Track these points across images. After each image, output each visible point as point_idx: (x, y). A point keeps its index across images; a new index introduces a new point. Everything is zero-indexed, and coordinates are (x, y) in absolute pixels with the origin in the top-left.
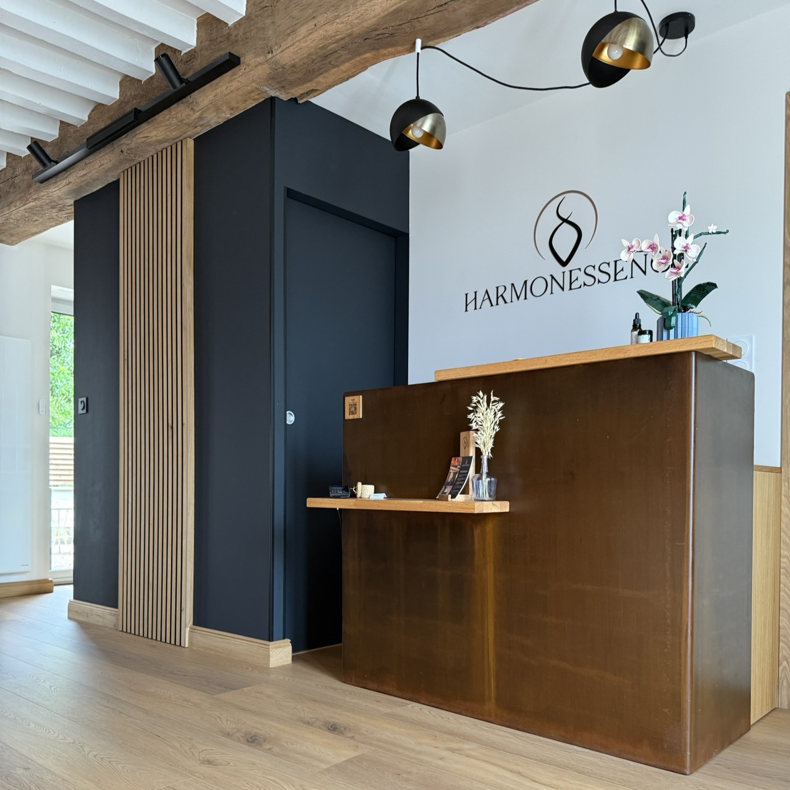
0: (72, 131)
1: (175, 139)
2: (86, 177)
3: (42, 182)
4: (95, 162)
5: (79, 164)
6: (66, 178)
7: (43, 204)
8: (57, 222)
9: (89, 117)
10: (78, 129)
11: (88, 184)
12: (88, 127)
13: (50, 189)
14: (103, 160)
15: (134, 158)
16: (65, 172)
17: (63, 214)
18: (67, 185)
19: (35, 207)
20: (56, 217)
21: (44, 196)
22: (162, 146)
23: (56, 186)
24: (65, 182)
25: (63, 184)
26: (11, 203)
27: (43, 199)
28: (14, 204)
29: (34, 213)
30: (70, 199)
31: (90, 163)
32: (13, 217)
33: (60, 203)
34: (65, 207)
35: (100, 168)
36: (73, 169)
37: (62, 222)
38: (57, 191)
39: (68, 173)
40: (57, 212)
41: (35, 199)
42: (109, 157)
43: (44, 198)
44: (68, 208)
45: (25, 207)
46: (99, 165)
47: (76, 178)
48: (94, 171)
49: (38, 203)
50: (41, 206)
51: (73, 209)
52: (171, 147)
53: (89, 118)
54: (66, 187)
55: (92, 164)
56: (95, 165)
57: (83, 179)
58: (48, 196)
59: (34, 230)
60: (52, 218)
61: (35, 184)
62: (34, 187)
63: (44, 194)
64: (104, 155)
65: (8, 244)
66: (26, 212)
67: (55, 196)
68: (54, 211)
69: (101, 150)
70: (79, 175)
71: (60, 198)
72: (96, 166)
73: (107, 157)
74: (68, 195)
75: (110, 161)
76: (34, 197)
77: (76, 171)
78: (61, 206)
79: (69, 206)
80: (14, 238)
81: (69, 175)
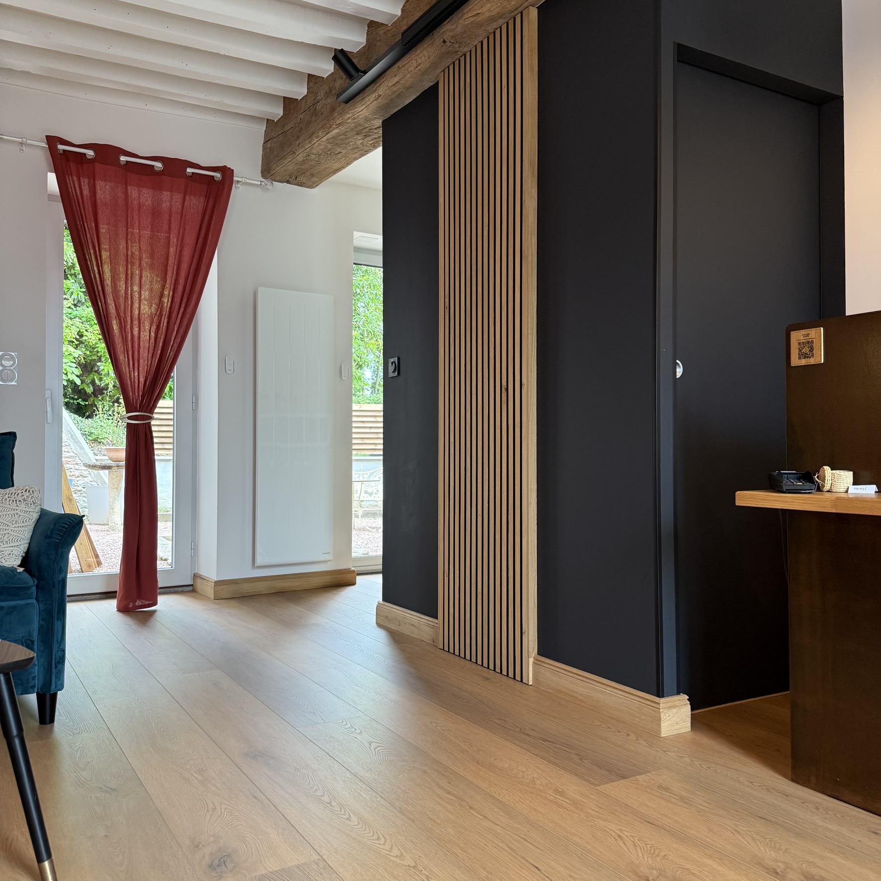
0: (381, 32)
1: (513, 11)
2: (399, 86)
3: (347, 101)
4: (410, 63)
5: (390, 70)
6: (375, 91)
7: (347, 130)
8: (361, 152)
9: (403, 10)
10: (389, 28)
11: (399, 96)
12: (401, 23)
13: (356, 108)
14: (420, 58)
15: (458, 49)
16: (374, 84)
17: (369, 141)
18: (375, 100)
19: (339, 135)
20: (361, 146)
21: (349, 118)
22: (495, 25)
23: (363, 103)
24: (373, 96)
25: (372, 100)
26: (313, 134)
27: (348, 123)
28: (316, 135)
29: (337, 144)
30: (378, 119)
31: (404, 66)
32: (314, 151)
33: (367, 125)
34: (372, 131)
35: (416, 71)
36: (383, 78)
37: (367, 152)
38: (364, 110)
39: (378, 84)
40: (362, 139)
41: (340, 124)
42: (428, 52)
43: (349, 121)
44: (376, 131)
45: (327, 136)
46: (415, 65)
47: (387, 88)
48: (408, 76)
49: (342, 129)
50: (345, 134)
51: (381, 132)
52: (508, 24)
53: (402, 12)
54: (375, 102)
55: (407, 66)
56: (411, 66)
57: (395, 89)
58: (354, 119)
59: (336, 165)
60: (357, 148)
61: (340, 106)
62: (338, 109)
63: (349, 116)
64: (421, 52)
65: (308, 187)
66: (328, 143)
67: (361, 117)
68: (359, 138)
69: (419, 46)
70: (390, 84)
71: (367, 120)
72: (412, 68)
73: (426, 53)
74: (376, 114)
75: (429, 58)
76: (338, 122)
77: (387, 79)
78: (367, 129)
79: (376, 129)
80: (315, 179)
81: (379, 86)
